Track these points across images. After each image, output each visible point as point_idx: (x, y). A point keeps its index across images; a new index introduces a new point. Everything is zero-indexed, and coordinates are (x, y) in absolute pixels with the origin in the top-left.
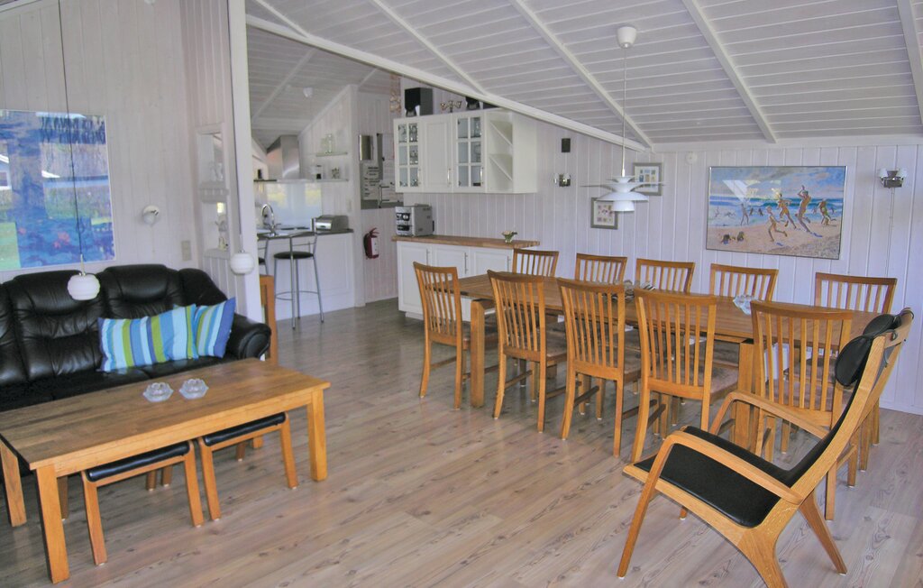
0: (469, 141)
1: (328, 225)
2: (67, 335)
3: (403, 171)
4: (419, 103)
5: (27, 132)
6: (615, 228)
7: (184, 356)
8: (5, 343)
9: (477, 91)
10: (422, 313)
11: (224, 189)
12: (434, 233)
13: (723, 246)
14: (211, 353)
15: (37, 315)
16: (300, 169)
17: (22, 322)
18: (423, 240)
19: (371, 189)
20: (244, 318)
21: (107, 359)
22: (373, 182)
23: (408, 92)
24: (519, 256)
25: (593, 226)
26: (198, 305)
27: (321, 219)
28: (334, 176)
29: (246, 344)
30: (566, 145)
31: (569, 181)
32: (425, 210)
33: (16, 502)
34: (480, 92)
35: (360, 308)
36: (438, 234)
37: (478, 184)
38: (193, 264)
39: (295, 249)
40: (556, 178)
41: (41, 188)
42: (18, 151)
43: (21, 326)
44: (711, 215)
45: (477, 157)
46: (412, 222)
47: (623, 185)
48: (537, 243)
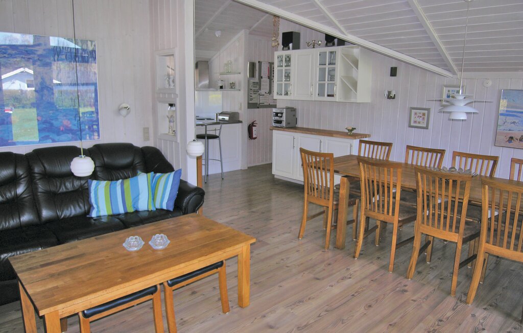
0: (327, 67)
1: (227, 118)
2: (68, 191)
3: (280, 86)
4: (291, 42)
5: (44, 50)
6: (427, 128)
7: (146, 209)
8: (26, 196)
9: (342, 33)
10: (303, 180)
11: (175, 94)
12: (297, 126)
13: (508, 144)
14: (165, 207)
15: (48, 177)
16: (209, 82)
17: (38, 181)
18: (290, 130)
19: (254, 96)
20: (186, 182)
21: (94, 208)
22: (255, 92)
23: (284, 34)
24: (363, 145)
25: (410, 126)
26: (155, 172)
27: (222, 114)
28: (232, 87)
29: (188, 203)
30: (394, 72)
31: (394, 95)
32: (292, 111)
33: (30, 320)
34: (345, 34)
35: (246, 170)
36: (299, 126)
37: (332, 96)
38: (150, 143)
39: (209, 133)
40: (386, 93)
41: (53, 90)
42: (38, 63)
43: (36, 184)
44: (500, 122)
45: (332, 78)
46: (284, 118)
47: (460, 100)
48: (369, 136)
